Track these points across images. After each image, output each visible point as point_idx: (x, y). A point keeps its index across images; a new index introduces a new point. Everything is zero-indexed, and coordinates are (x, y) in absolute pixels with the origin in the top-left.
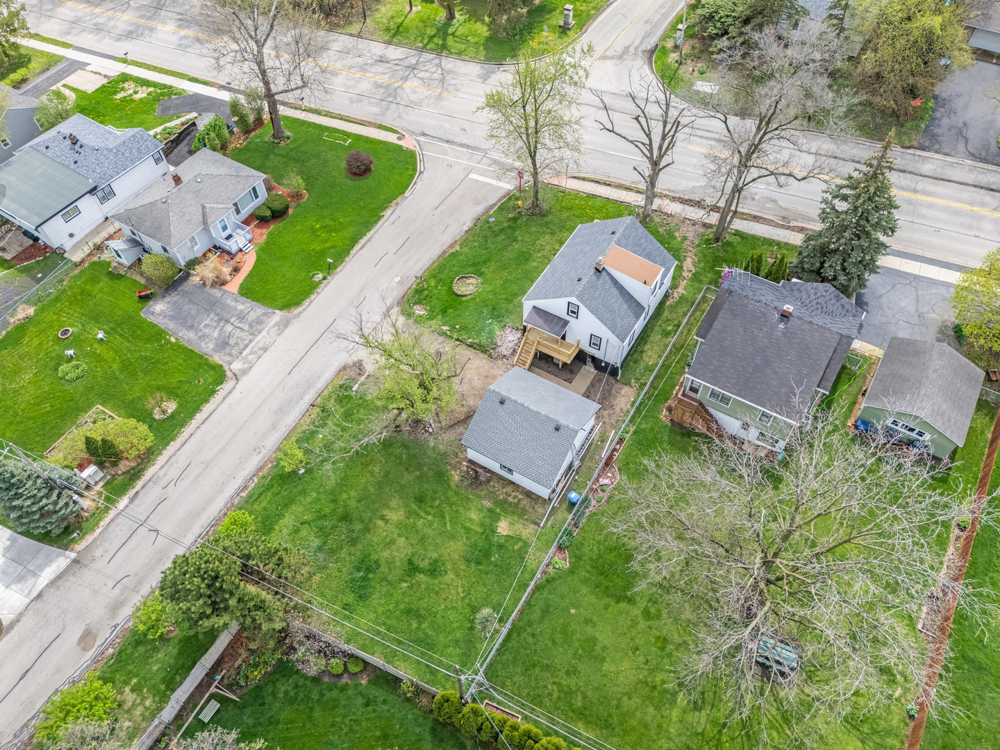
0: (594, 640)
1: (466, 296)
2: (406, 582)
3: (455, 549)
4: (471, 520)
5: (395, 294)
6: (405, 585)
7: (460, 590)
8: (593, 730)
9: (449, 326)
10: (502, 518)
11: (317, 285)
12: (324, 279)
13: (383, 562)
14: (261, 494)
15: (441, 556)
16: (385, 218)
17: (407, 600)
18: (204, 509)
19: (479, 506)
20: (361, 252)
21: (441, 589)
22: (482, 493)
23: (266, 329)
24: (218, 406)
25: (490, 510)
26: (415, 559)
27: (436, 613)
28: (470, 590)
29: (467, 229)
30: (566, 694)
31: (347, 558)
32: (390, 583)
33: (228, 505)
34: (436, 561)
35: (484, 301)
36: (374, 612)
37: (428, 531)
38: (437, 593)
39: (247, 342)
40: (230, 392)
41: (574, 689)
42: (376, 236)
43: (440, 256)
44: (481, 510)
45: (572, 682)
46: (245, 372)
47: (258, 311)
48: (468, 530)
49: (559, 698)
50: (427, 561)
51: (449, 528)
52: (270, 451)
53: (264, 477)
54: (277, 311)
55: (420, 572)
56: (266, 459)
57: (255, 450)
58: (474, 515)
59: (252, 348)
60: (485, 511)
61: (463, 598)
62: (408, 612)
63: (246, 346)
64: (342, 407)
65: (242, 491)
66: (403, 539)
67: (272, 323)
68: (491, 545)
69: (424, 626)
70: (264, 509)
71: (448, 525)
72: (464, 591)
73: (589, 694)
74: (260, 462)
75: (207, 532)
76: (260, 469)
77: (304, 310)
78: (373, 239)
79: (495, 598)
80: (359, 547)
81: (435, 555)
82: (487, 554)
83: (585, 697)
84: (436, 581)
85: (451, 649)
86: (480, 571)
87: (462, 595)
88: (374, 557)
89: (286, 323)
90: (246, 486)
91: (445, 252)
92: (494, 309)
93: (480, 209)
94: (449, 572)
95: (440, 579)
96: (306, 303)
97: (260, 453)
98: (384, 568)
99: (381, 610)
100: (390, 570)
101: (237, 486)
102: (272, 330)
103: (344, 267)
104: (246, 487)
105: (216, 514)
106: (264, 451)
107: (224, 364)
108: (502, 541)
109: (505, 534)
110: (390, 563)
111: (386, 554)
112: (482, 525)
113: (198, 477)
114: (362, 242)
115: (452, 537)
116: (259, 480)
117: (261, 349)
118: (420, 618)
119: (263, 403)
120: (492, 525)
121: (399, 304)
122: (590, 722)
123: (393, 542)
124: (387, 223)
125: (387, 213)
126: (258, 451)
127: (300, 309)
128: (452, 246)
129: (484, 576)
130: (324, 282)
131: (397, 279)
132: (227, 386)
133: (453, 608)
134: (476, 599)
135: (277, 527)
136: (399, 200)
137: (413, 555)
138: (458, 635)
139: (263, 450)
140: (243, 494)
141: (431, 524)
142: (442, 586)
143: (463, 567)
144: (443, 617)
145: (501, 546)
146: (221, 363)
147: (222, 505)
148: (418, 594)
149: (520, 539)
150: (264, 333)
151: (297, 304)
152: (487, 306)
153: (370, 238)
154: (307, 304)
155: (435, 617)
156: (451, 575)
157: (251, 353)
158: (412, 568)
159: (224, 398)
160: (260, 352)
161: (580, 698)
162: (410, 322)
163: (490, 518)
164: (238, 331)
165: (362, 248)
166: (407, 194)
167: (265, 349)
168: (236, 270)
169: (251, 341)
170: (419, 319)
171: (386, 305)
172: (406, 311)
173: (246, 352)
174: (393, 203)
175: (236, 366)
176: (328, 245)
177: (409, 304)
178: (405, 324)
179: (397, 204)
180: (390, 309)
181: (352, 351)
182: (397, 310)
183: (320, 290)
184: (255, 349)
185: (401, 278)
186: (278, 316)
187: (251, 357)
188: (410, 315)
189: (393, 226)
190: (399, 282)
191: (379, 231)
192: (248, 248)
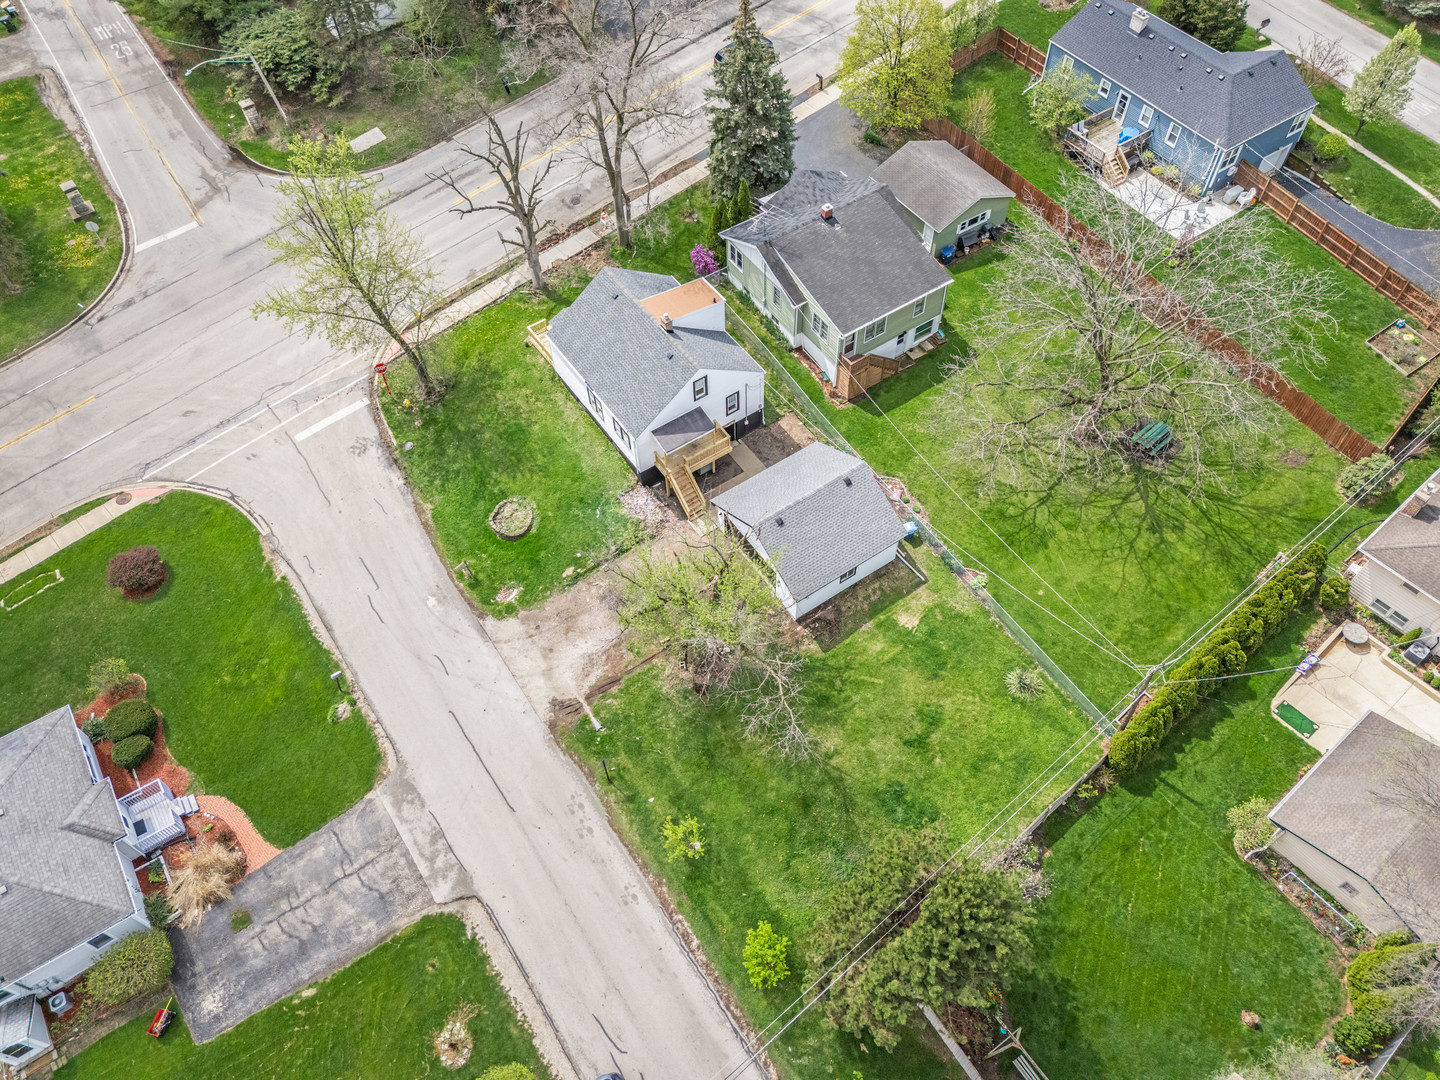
0: (1080, 585)
1: (530, 526)
2: (934, 757)
3: (912, 685)
4: (882, 652)
5: (460, 616)
6: (938, 760)
7: (970, 698)
8: (1177, 628)
9: (569, 565)
10: (894, 617)
11: (358, 718)
12: (353, 703)
13: (895, 777)
14: (706, 917)
15: (915, 704)
16: (291, 577)
17: (959, 765)
18: (693, 1012)
19: (866, 636)
20: (337, 633)
21: (960, 720)
22: (850, 626)
23: (397, 822)
24: (506, 941)
25: (879, 625)
26: (907, 737)
27: (990, 737)
28: (974, 689)
29: (402, 482)
30: (1131, 638)
31: (871, 820)
32: (929, 777)
33: (703, 972)
34: (920, 712)
35: (559, 508)
36: (961, 809)
37: (875, 707)
38: (964, 726)
39: (402, 861)
40: (491, 915)
41: (1128, 629)
42: (320, 601)
43: (429, 533)
44: (873, 636)
45: (1121, 626)
46: (464, 878)
47: (347, 825)
48: (894, 661)
49: (1133, 646)
50: (915, 723)
51: (882, 682)
52: (639, 881)
53: (680, 904)
54: (369, 796)
55: (928, 737)
56: (651, 891)
57: (626, 904)
58: (876, 646)
59: (422, 855)
60: (876, 632)
61: (983, 700)
62: (976, 769)
63: (411, 864)
64: (616, 754)
65: (688, 944)
66: (873, 742)
67: (391, 811)
68: (924, 643)
69: (1001, 756)
70: (733, 919)
71: (876, 681)
72: (973, 695)
73: (1139, 616)
74: (651, 901)
75: (735, 1017)
76: (664, 904)
77: (396, 753)
78: (325, 607)
79: (996, 664)
80: (859, 799)
81: (912, 711)
82: (935, 652)
83: (1140, 621)
84: (948, 722)
85: (1041, 736)
86: (953, 668)
87: (977, 699)
88: (882, 786)
89: (407, 791)
90: (683, 935)
91: (425, 525)
92: (581, 500)
93: (375, 453)
94: (941, 703)
95: (945, 717)
96: (384, 745)
97: (635, 897)
98: (905, 779)
99: (960, 801)
100: (911, 771)
101: (677, 949)
102: (405, 814)
103: (350, 666)
104: (685, 936)
105: (710, 995)
106: (636, 890)
107: (424, 912)
108: (925, 629)
109: (917, 622)
110: (902, 768)
111: (884, 770)
112: (894, 642)
113: (628, 1010)
114: (315, 623)
115: (894, 682)
116: (682, 913)
117: (433, 841)
118: (988, 758)
119: (545, 867)
120: (899, 632)
121: (482, 616)
122: (1169, 627)
123: (870, 755)
124: (305, 579)
125: (281, 570)
126: (630, 899)
127: (391, 759)
128: (419, 511)
129: (963, 666)
130: (360, 704)
131: (432, 601)
132: (475, 918)
133: (991, 714)
134: (988, 685)
135: (777, 906)
136: (266, 546)
137: (900, 736)
138: (1027, 721)
139: (632, 891)
140: (695, 943)
141: (866, 701)
142: (957, 718)
143: (941, 684)
144: (998, 730)
145: (931, 634)
146: (418, 917)
147: (698, 981)
148: (956, 750)
149: (931, 610)
150: (402, 829)
151: (378, 757)
152: (569, 507)
153: (317, 610)
154: (387, 745)
155: (994, 740)
156: (947, 703)
157: (431, 860)
158: (918, 744)
159: (498, 928)
160: (441, 843)
161: (1140, 627)
162: (522, 613)
163: (888, 629)
164: (369, 870)
165: (329, 629)
166: (264, 531)
167: (438, 834)
168: (227, 838)
169: (406, 854)
170: (525, 600)
171: (473, 632)
172: (500, 611)
173: (423, 869)
174: (268, 556)
175: (442, 892)
176: (282, 676)
177: (489, 604)
178: (524, 621)
179: (274, 551)
180: (482, 630)
181: (528, 707)
182: (490, 623)
183: (373, 717)
184: (427, 852)
185: (433, 595)
186: (380, 797)
187: (440, 862)
188: (510, 610)
189: (318, 571)
190: (439, 601)
191: (312, 594)
192: (189, 803)
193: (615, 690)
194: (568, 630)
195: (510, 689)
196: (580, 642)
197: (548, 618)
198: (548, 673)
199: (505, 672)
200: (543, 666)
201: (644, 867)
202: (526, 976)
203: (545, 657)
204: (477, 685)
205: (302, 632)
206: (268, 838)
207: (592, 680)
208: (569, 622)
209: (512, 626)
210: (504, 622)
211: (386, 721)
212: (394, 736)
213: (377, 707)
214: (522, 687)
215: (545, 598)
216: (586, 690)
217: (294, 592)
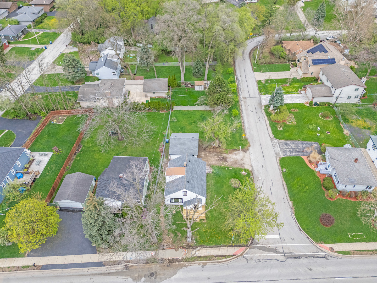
3: (189, 127)
5: (256, 173)
6: (195, 120)
9: (230, 169)
11: (282, 167)
13: (202, 121)
15: (191, 125)
20: (282, 183)
23: (280, 151)
24: (269, 133)
32: (198, 119)
35: (225, 178)
38: (187, 121)
40: (269, 135)
42: (283, 191)
46: (272, 140)
47: (289, 155)
48: (188, 131)
49: (155, 116)
50: (193, 124)
51: (193, 130)
62: (191, 117)
68: (181, 130)
69: (186, 116)
72: (182, 123)
78: (283, 189)
79: (175, 124)
85: (179, 116)
89: (277, 154)
92: (220, 176)
94: (187, 124)
96: (278, 162)
97: (248, 128)
99: (196, 116)
103: (281, 176)
104: (243, 122)
113: (255, 120)
114: (286, 188)
119: (259, 136)
121: (251, 171)
124: (285, 198)
125: (291, 203)
129: (179, 126)
131: (260, 178)
132: (272, 136)
133: (182, 120)
134: (179, 122)
136: (294, 210)
146: (280, 140)
150: (279, 150)
152: (223, 177)
154: (278, 161)
157: (276, 144)
159: (269, 134)
162: (243, 168)
164: (286, 148)
165: (283, 185)
166: (293, 215)
167: (274, 147)
168: (310, 162)
169: (280, 147)
170: (241, 170)
171: (254, 169)
172: (247, 170)
173: (278, 144)
174: (293, 208)
175: (276, 141)
176: (295, 181)
177: (249, 173)
178: (243, 167)
179: (292, 208)
180: (252, 169)
181: (250, 154)
182: (250, 169)
183: (279, 166)
184: (276, 146)
185: (259, 179)
186: (282, 155)
187: (275, 144)
188: (245, 170)
189: (282, 197)
190: (258, 178)
191: (285, 194)
192: (316, 169)
193: (234, 149)
194: (237, 161)
195: (252, 158)
196: (236, 158)
197: (239, 164)
198: (244, 157)
199: (252, 160)
200: (244, 158)
201: (244, 130)
202: (267, 128)
203: (243, 159)
204: (258, 161)
205: (289, 188)
206: (303, 159)
207: (237, 152)
208: (236, 162)
209: (246, 167)
210: (248, 168)
211: (277, 165)
212: (276, 162)
213: (278, 167)
214: (250, 157)
215: (238, 168)
216: (239, 151)
217: (289, 196)
